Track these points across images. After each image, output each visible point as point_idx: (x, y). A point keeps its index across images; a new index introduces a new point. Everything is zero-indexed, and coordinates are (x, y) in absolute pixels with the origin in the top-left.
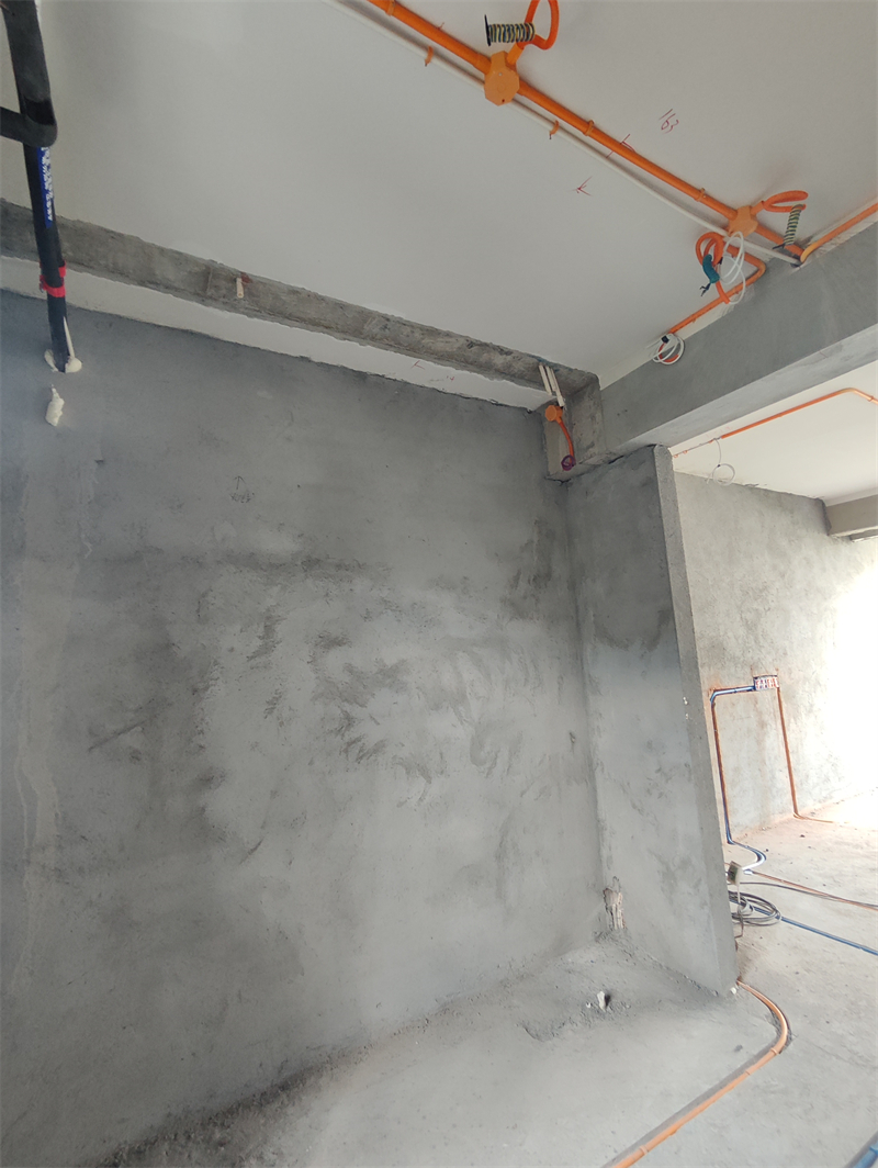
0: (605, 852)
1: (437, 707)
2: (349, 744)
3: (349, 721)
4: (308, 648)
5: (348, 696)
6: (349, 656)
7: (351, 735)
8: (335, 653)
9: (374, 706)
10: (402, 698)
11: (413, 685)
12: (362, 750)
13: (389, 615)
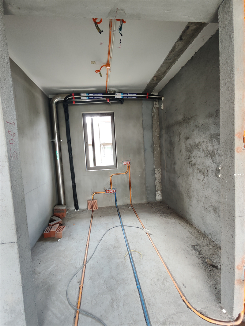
2: (190, 162)
3: (190, 157)
4: (184, 140)
5: (190, 151)
6: (190, 141)
7: (190, 160)
8: (188, 141)
9: (194, 154)
10: (199, 153)
11: (201, 149)
12: (192, 164)
13: (197, 129)
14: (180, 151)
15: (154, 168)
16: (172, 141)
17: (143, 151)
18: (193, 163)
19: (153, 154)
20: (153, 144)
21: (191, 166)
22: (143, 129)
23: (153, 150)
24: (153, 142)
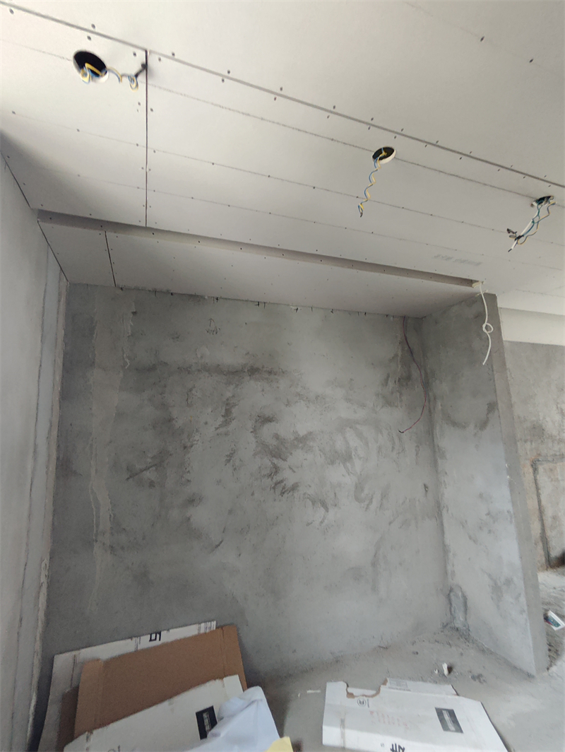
0: (449, 568)
1: (332, 463)
2: (277, 484)
3: (276, 469)
4: (251, 423)
5: (275, 453)
6: (276, 429)
8: (268, 426)
9: (292, 460)
10: (310, 456)
11: (317, 448)
12: (284, 488)
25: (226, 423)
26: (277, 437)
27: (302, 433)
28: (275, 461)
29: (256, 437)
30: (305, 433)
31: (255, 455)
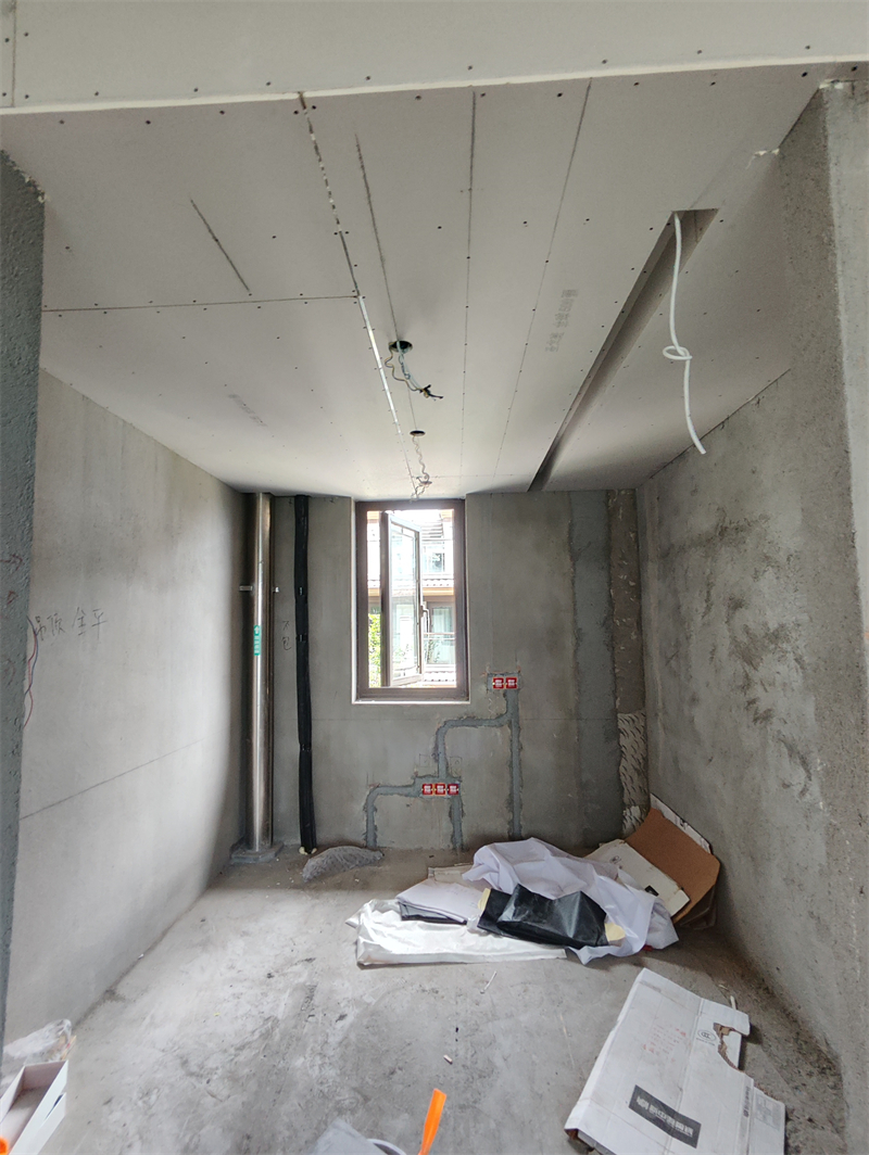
2: (750, 703)
3: (747, 684)
4: (724, 610)
5: (748, 656)
6: (746, 617)
7: (751, 695)
8: (737, 614)
9: (763, 672)
10: (782, 668)
11: (791, 656)
12: (756, 713)
13: (770, 574)
14: (713, 652)
15: (615, 712)
16: (684, 609)
17: (569, 642)
18: (762, 706)
19: (613, 654)
20: (611, 615)
21: (755, 720)
22: (574, 558)
23: (613, 639)
24: (613, 608)
25: (708, 608)
26: (747, 630)
27: (773, 626)
28: (747, 668)
29: (729, 630)
30: (776, 626)
31: (730, 655)
